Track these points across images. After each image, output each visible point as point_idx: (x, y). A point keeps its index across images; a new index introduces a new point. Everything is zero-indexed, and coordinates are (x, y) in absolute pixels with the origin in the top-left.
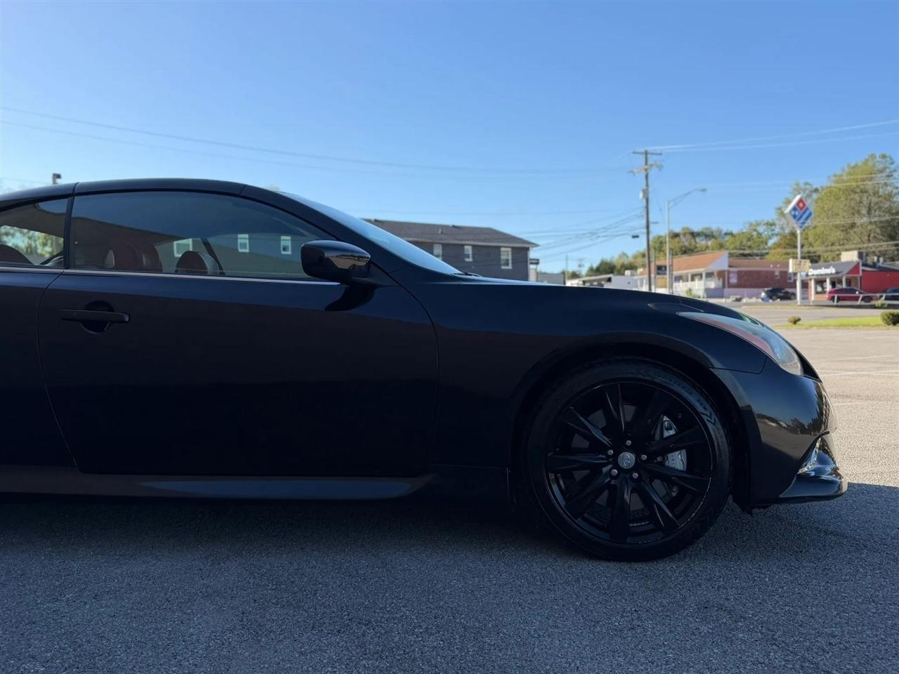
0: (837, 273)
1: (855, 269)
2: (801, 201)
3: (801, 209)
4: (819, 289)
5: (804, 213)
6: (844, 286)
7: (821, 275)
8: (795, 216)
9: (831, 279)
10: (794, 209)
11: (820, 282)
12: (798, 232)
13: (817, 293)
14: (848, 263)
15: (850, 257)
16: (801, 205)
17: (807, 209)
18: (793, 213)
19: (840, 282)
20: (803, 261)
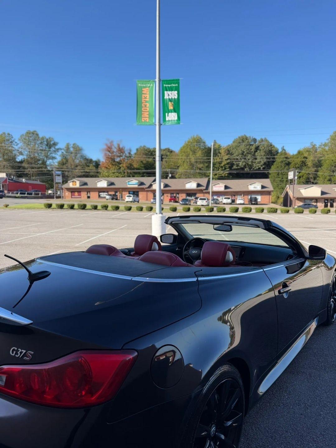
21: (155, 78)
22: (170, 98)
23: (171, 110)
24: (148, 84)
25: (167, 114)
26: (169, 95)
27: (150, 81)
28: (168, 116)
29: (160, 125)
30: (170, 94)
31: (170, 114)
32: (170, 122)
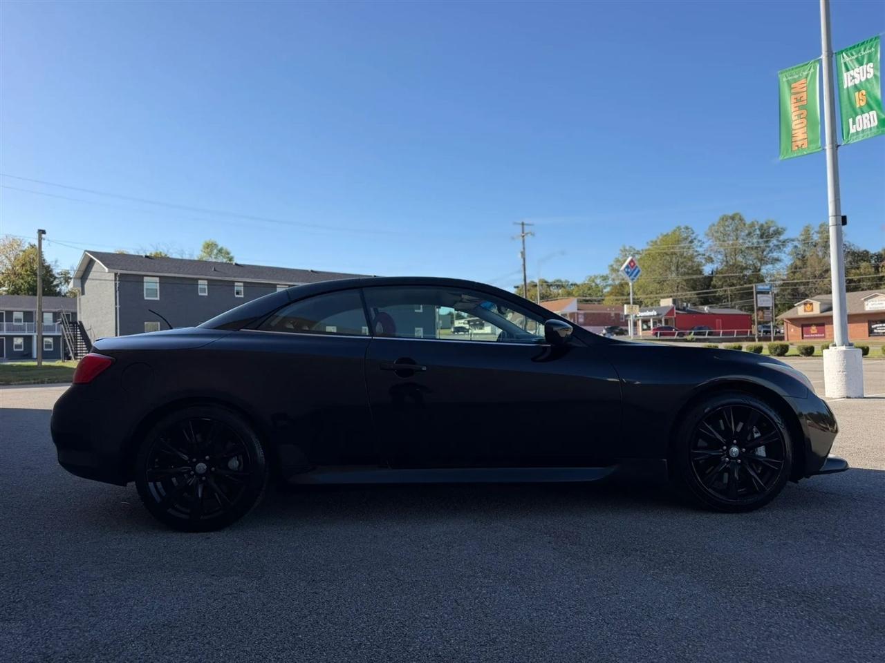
0: (658, 315)
1: (671, 312)
2: (632, 261)
3: (632, 267)
4: (645, 327)
5: (634, 270)
6: (663, 325)
7: (647, 316)
8: (628, 273)
9: (653, 319)
10: (627, 267)
11: (645, 321)
12: (630, 284)
13: (643, 330)
14: (665, 308)
15: (667, 303)
16: (632, 264)
17: (637, 267)
18: (626, 270)
19: (660, 321)
20: (634, 306)
21: (820, 54)
22: (857, 82)
23: (861, 108)
24: (804, 71)
25: (851, 120)
26: (854, 78)
27: (807, 64)
28: (854, 123)
29: (835, 147)
30: (856, 75)
31: (859, 117)
32: (861, 135)
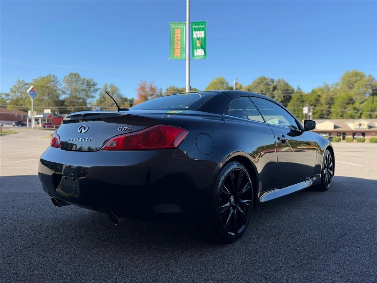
0: (44, 117)
1: (50, 116)
2: (33, 88)
3: (33, 91)
4: (36, 123)
5: (34, 93)
6: (46, 122)
7: (37, 118)
8: (31, 94)
9: (41, 119)
10: (31, 91)
11: (37, 120)
12: (32, 100)
13: (35, 124)
14: (47, 114)
15: (48, 111)
16: (33, 90)
17: (35, 92)
18: (30, 92)
19: (45, 120)
20: (34, 112)
21: (186, 21)
22: (198, 37)
23: (199, 47)
24: (180, 25)
25: (195, 50)
27: (181, 23)
28: (196, 52)
29: (190, 59)
30: (198, 34)
31: (198, 50)
32: (198, 57)
